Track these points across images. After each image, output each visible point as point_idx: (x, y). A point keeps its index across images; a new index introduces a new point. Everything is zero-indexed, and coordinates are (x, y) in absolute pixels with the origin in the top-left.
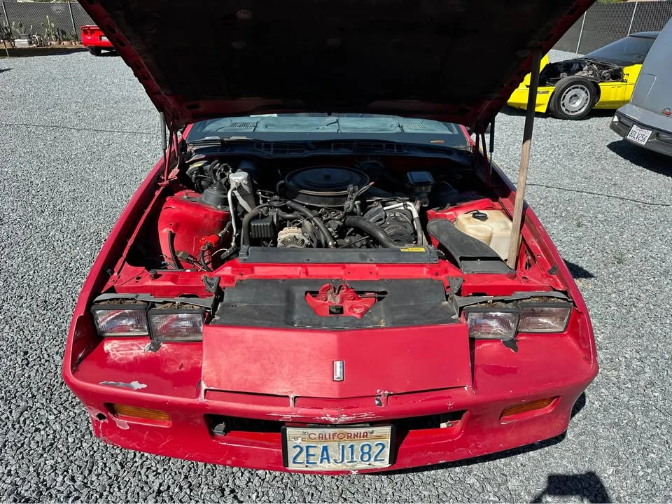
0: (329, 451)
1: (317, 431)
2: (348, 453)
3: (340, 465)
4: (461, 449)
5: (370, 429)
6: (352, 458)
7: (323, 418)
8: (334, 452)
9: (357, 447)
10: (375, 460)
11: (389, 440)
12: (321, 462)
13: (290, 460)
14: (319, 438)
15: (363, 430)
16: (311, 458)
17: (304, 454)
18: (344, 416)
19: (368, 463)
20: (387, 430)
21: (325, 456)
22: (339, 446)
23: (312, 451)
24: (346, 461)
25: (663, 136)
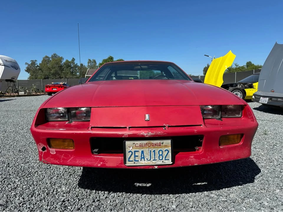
0: (144, 154)
1: (138, 143)
2: (153, 155)
3: (149, 161)
4: (204, 159)
5: (161, 141)
6: (155, 158)
7: (141, 134)
8: (147, 156)
9: (157, 152)
10: (165, 160)
11: (170, 148)
12: (141, 160)
13: (127, 159)
14: (140, 146)
15: (158, 142)
16: (137, 158)
17: (133, 156)
18: (150, 132)
19: (162, 161)
20: (169, 142)
21: (143, 157)
22: (149, 151)
23: (137, 154)
24: (152, 159)
25: (273, 99)
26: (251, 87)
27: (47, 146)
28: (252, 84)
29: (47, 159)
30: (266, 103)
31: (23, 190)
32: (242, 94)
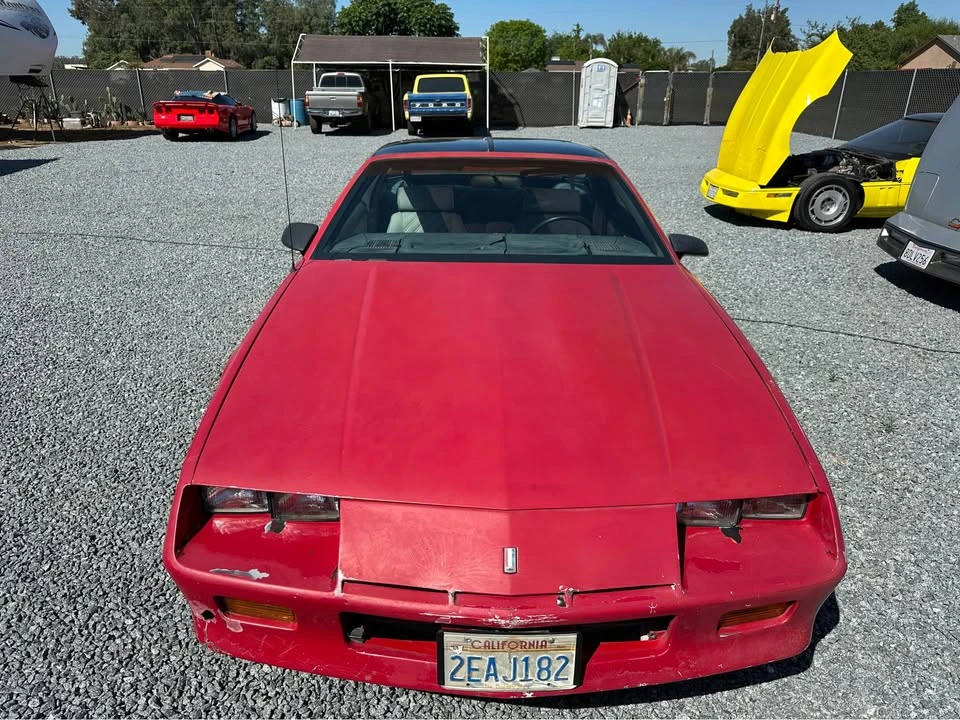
0: (497, 665)
1: (483, 638)
2: (521, 667)
3: (510, 683)
4: (668, 668)
5: (550, 637)
6: (527, 675)
7: (490, 620)
8: (504, 669)
9: (534, 661)
10: (556, 679)
11: (574, 652)
12: (487, 680)
13: (447, 675)
14: (485, 647)
15: (540, 638)
16: (474, 673)
17: (465, 668)
18: (517, 618)
19: (546, 682)
20: (572, 638)
21: (492, 672)
22: (510, 659)
23: (475, 665)
24: (518, 679)
25: (950, 257)
26: (888, 174)
27: (215, 610)
28: (892, 165)
29: (218, 642)
30: (924, 267)
31: (152, 666)
32: (848, 201)
